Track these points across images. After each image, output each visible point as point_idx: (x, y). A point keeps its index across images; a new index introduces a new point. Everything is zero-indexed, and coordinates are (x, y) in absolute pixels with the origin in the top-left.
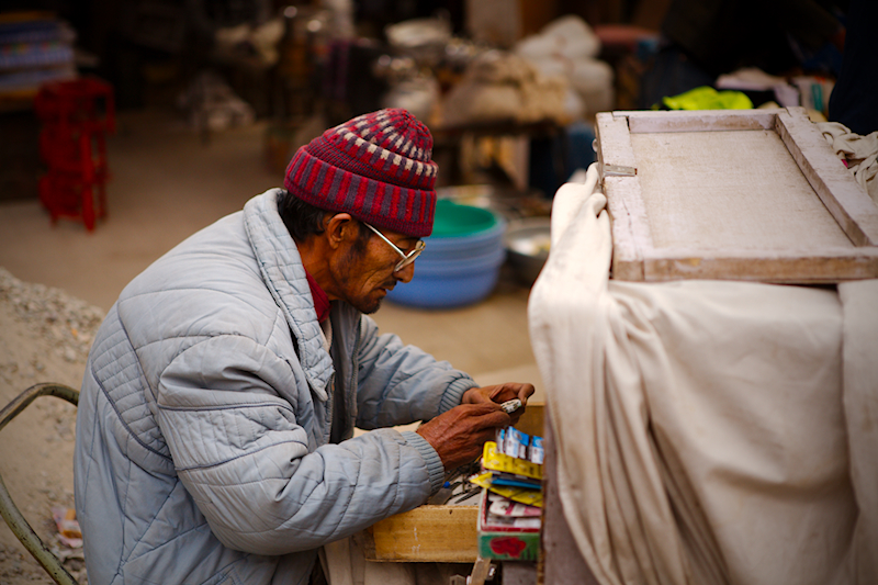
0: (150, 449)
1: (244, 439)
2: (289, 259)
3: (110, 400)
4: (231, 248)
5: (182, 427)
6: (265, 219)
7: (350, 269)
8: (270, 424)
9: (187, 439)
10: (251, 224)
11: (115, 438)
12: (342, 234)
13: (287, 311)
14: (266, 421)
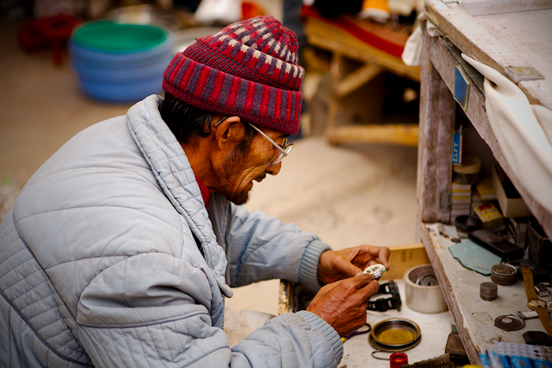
0: (69, 360)
1: (174, 352)
2: (181, 165)
3: (24, 317)
4: (123, 160)
5: (108, 344)
6: (153, 128)
7: (233, 166)
8: (195, 334)
9: (115, 355)
10: (140, 134)
11: (34, 354)
12: (229, 135)
13: (188, 217)
14: (192, 331)
